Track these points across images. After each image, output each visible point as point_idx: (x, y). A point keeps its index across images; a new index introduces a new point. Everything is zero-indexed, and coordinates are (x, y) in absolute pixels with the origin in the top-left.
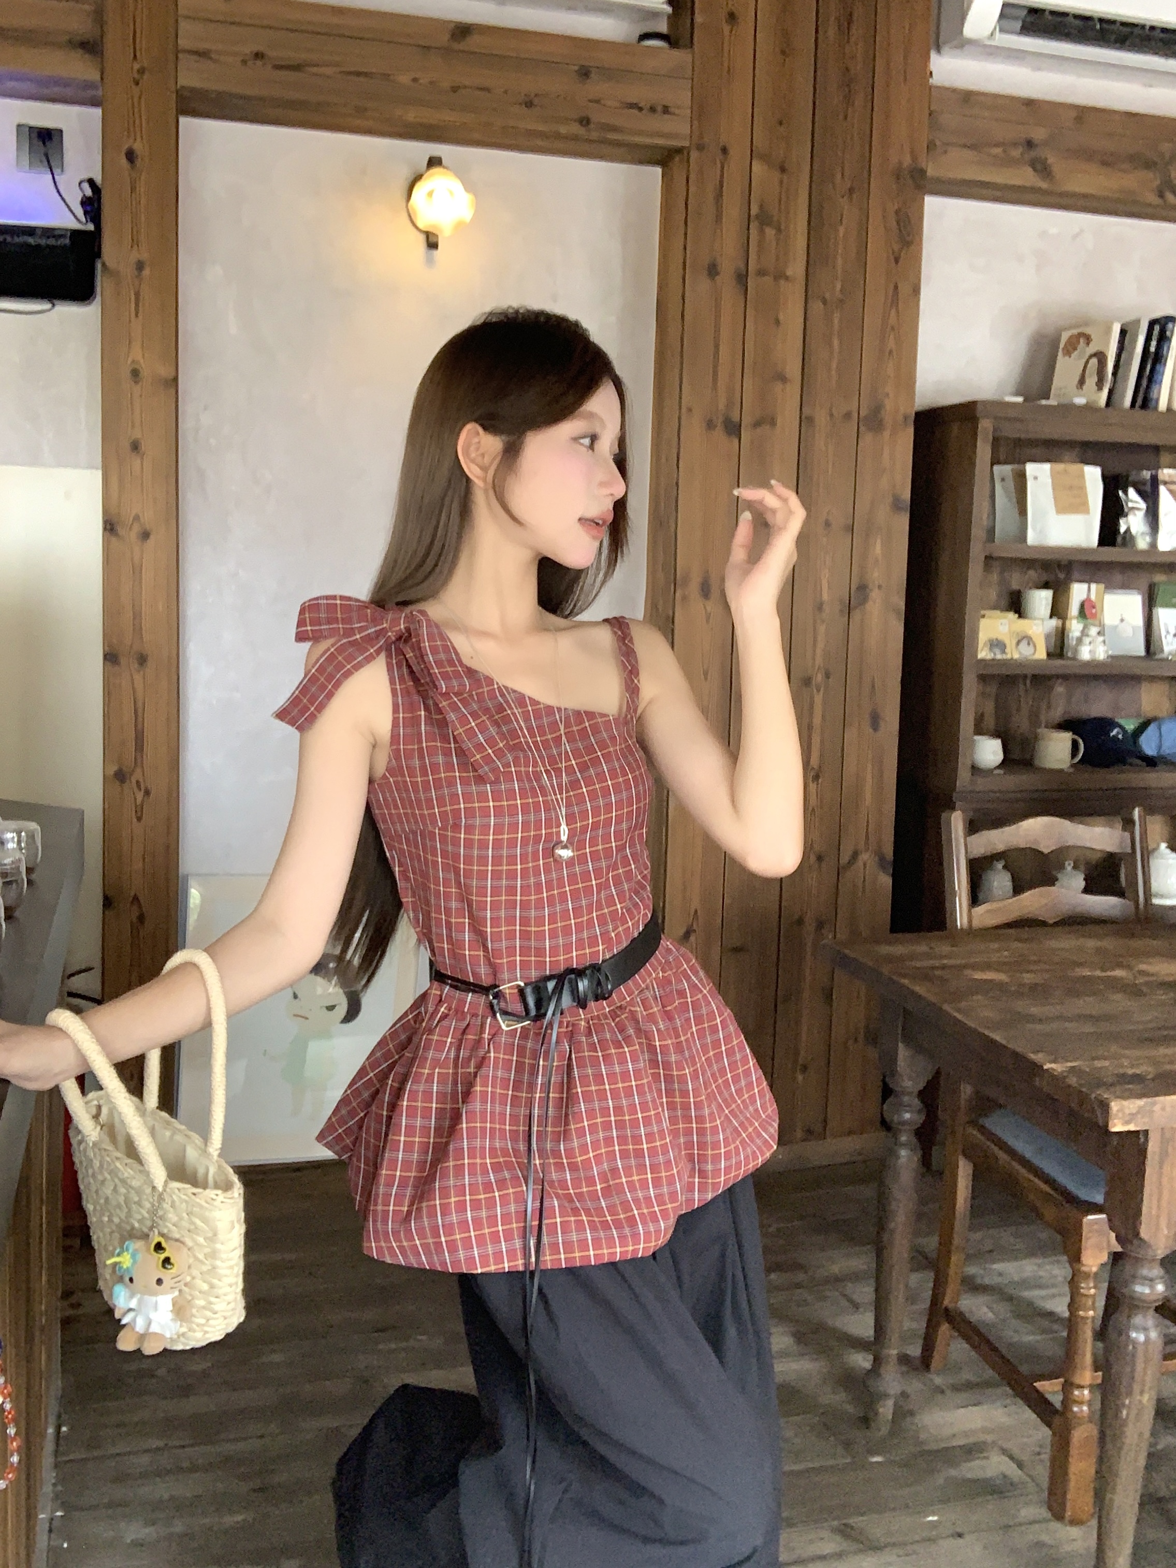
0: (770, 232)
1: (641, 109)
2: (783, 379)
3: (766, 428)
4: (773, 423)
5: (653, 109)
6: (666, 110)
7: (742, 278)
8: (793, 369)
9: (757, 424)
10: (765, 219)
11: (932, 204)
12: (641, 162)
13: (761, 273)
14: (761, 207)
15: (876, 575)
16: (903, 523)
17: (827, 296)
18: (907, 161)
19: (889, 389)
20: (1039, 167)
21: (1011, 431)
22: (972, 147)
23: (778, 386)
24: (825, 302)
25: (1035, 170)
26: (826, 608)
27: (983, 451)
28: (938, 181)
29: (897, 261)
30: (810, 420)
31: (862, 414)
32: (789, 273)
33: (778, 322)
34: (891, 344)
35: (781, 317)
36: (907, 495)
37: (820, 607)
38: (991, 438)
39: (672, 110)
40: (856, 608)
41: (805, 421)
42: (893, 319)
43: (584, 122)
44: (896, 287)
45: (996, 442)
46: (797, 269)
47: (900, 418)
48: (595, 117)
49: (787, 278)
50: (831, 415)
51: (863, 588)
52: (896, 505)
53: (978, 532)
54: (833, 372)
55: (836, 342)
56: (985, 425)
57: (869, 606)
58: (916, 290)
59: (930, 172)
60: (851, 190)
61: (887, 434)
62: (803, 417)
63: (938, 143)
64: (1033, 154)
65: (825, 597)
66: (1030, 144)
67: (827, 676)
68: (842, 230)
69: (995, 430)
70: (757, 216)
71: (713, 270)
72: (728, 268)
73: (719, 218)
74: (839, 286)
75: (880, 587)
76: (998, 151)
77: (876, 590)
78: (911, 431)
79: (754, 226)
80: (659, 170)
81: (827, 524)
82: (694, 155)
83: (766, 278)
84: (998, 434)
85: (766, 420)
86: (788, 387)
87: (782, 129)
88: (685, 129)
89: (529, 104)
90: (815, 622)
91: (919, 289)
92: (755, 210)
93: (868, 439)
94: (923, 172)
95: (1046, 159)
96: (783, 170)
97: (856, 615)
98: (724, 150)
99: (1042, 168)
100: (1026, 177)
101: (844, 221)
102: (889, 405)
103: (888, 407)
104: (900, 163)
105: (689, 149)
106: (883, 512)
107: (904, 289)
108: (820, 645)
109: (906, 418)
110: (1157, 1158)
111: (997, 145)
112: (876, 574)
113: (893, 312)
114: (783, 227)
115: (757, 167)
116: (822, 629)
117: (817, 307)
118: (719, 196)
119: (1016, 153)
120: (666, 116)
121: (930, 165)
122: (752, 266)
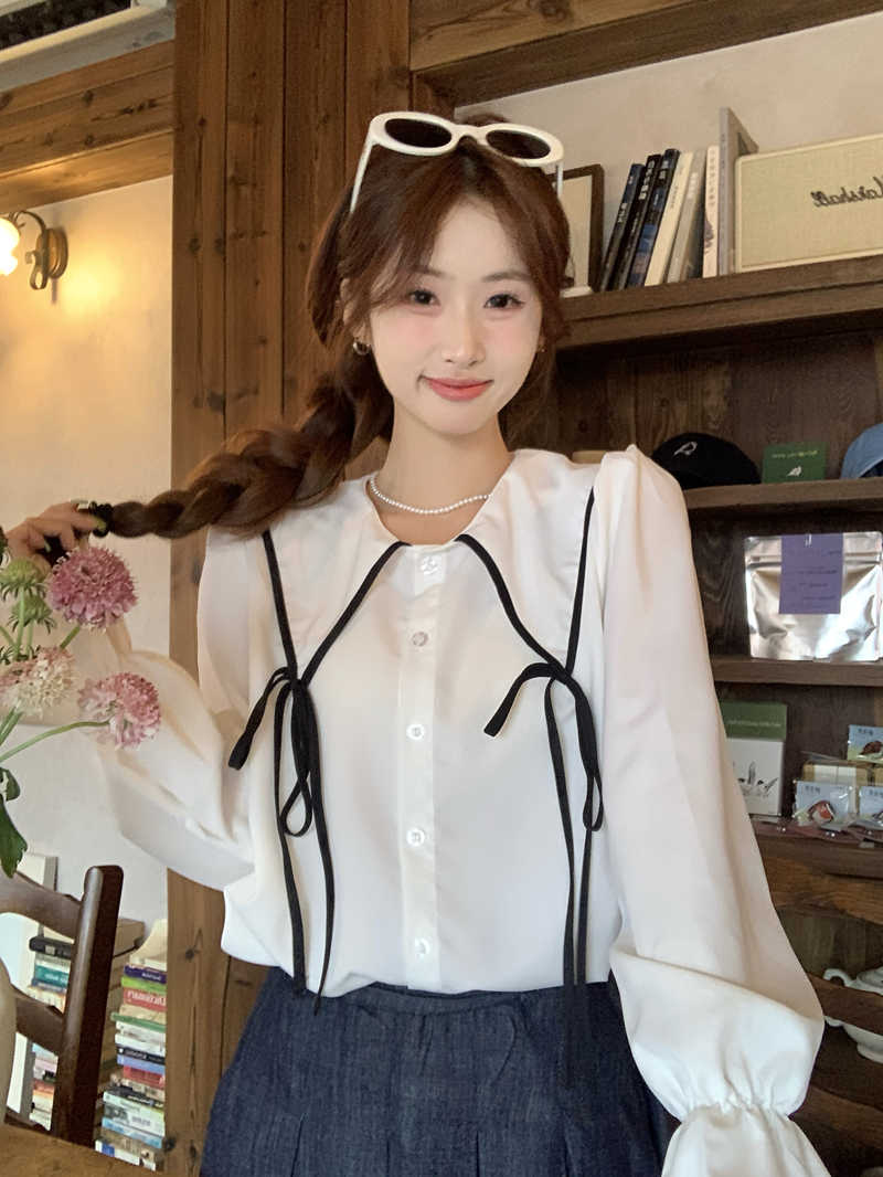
0: (245, 190)
1: (134, 111)
2: (264, 341)
3: (252, 396)
4: (256, 392)
5: (143, 108)
6: (153, 103)
7: (222, 246)
8: (271, 330)
9: (239, 396)
10: (238, 182)
13: (238, 235)
14: (238, 166)
17: (305, 241)
18: (386, 65)
23: (262, 350)
30: (292, 381)
32: (266, 227)
33: (256, 282)
35: (260, 277)
39: (156, 101)
41: (285, 384)
43: (89, 141)
46: (273, 220)
48: (97, 133)
49: (264, 233)
59: (414, 67)
60: (325, 121)
62: (285, 379)
63: (421, 31)
70: (233, 178)
71: (194, 245)
72: (209, 237)
73: (198, 192)
76: (497, 11)
79: (231, 189)
83: (244, 240)
85: (250, 389)
86: (269, 349)
89: (49, 142)
92: (231, 173)
94: (405, 70)
98: (202, 123)
111: (494, 5)
114: (257, 183)
115: (232, 127)
118: (197, 170)
119: (519, 5)
120: (153, 109)
121: (413, 58)
122: (230, 230)
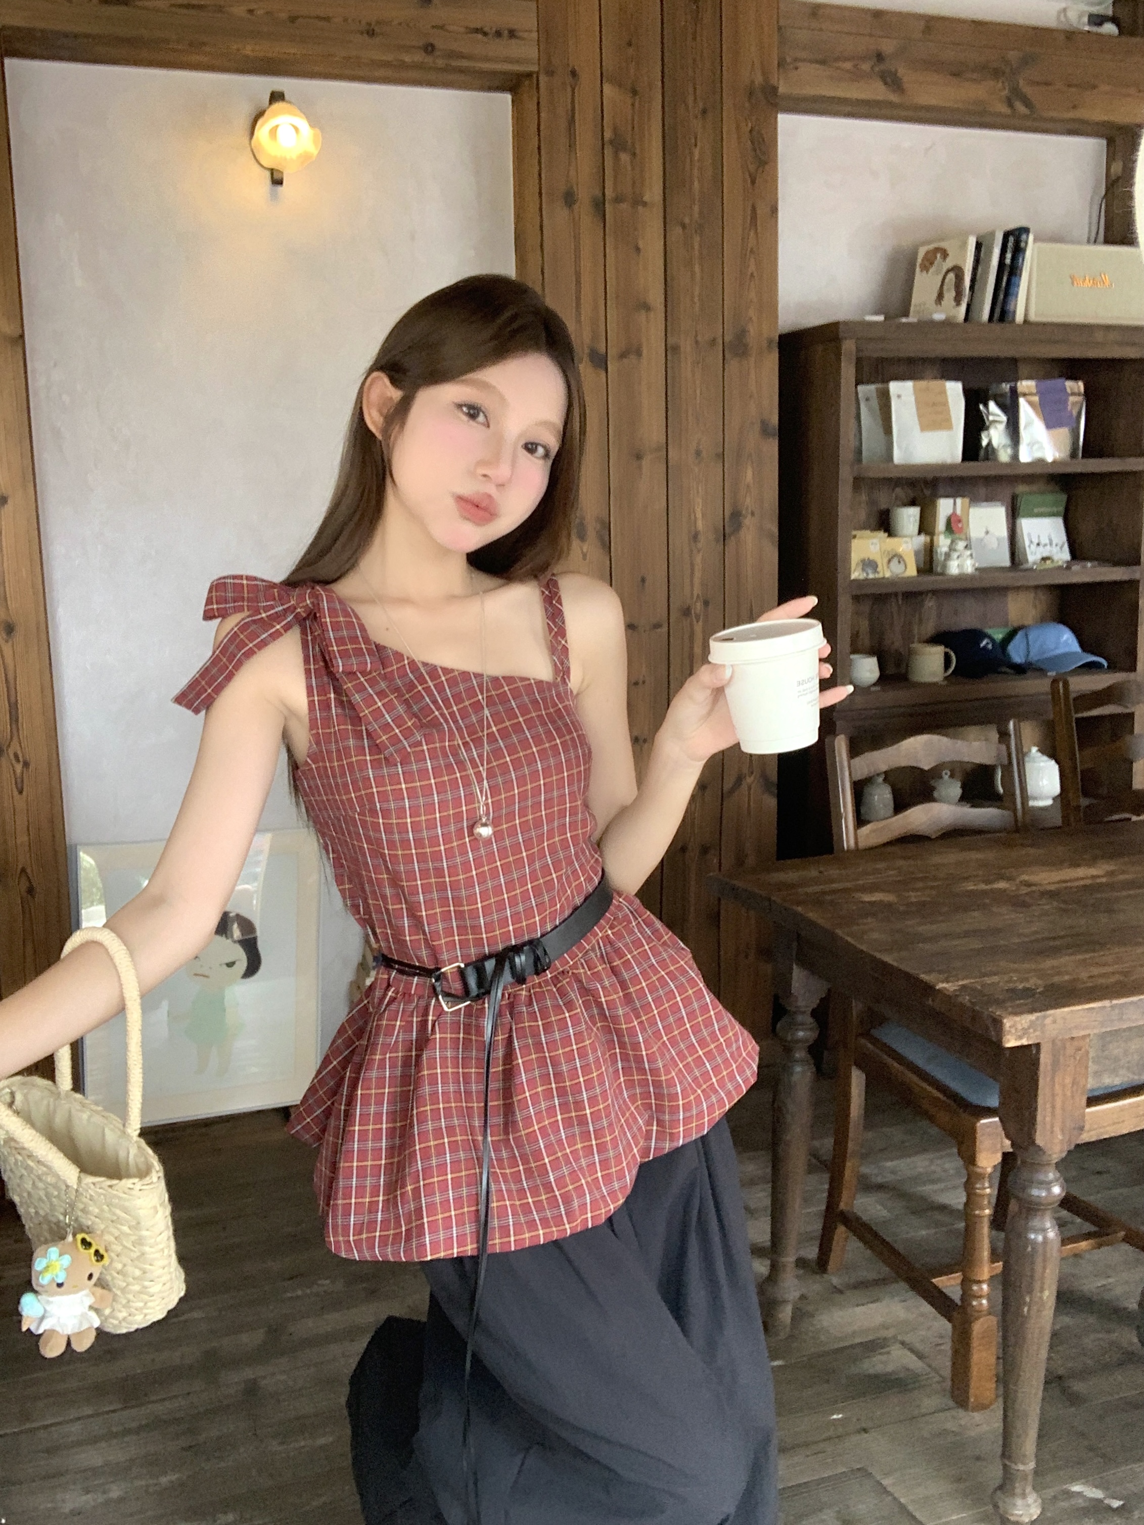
0: (624, 157)
1: (485, 34)
2: (647, 307)
3: (633, 357)
4: (639, 353)
5: (498, 34)
6: (512, 34)
7: (599, 205)
8: (656, 297)
9: (623, 355)
10: (619, 145)
11: (785, 121)
12: (490, 89)
13: (618, 200)
14: (615, 129)
15: (748, 502)
16: (772, 448)
17: (687, 220)
18: (759, 79)
19: (752, 313)
20: (889, 80)
21: (874, 351)
22: (823, 62)
23: (642, 316)
24: (684, 226)
25: (886, 83)
26: (702, 538)
27: (848, 371)
28: (789, 97)
29: (753, 182)
30: (676, 349)
31: (727, 339)
32: (646, 198)
33: (638, 250)
34: (752, 268)
35: (641, 245)
36: (775, 420)
37: (695, 537)
38: (854, 358)
39: (516, 34)
40: (730, 536)
41: (671, 350)
42: (752, 242)
43: (430, 48)
44: (754, 209)
45: (859, 362)
46: (653, 193)
47: (765, 344)
48: (439, 44)
49: (645, 204)
50: (697, 342)
51: (736, 516)
52: (765, 431)
53: (846, 454)
54: (696, 299)
55: (697, 269)
56: (849, 346)
57: (743, 532)
58: (774, 210)
59: (782, 90)
60: (704, 112)
61: (752, 360)
62: (669, 346)
63: (789, 60)
64: (882, 67)
65: (700, 525)
66: (880, 57)
67: (706, 603)
68: (697, 152)
69: (858, 350)
70: (611, 142)
71: (569, 199)
72: (585, 194)
73: (572, 146)
74: (696, 208)
75: (753, 514)
76: (848, 65)
77: (749, 516)
78: (774, 356)
79: (608, 151)
80: (508, 97)
81: (698, 453)
82: (543, 79)
83: (624, 206)
84: (861, 354)
85: (632, 351)
86: (652, 315)
87: (631, 51)
88: (532, 52)
89: (371, 33)
90: (691, 551)
91: (777, 209)
92: (608, 135)
93: (733, 364)
94: (775, 89)
95: (896, 71)
96: (634, 92)
97: (731, 542)
98: (574, 73)
99: (893, 81)
100: (877, 91)
101: (699, 144)
102: (752, 330)
103: (752, 331)
104: (753, 82)
105: (538, 73)
106: (753, 437)
107: (762, 210)
108: (698, 574)
109: (770, 342)
110: (1049, 1068)
111: (847, 59)
112: (748, 500)
113: (752, 234)
114: (638, 151)
115: (607, 88)
116: (698, 559)
117: (676, 232)
118: (572, 121)
119: (866, 67)
120: (513, 41)
121: (781, 82)
122: (609, 193)
